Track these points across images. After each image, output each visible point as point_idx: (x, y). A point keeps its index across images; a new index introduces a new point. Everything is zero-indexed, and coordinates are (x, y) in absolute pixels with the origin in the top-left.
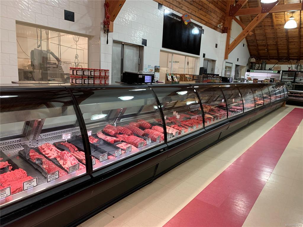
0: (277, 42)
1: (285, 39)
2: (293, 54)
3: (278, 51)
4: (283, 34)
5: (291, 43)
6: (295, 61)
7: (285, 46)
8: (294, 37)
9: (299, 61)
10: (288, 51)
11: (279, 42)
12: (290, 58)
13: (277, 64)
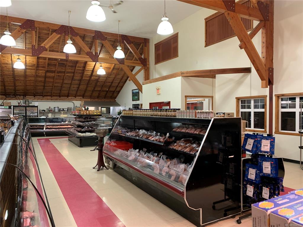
0: (3, 79)
1: (12, 76)
2: (19, 91)
3: (5, 88)
4: (9, 72)
5: (18, 81)
6: (22, 97)
7: (12, 83)
8: (20, 76)
9: (25, 97)
10: (15, 88)
11: (5, 79)
12: (17, 94)
13: (5, 99)
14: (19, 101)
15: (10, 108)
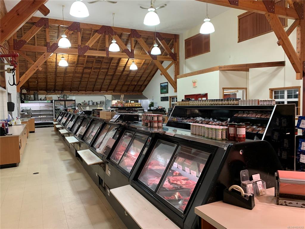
0: (47, 76)
1: (54, 73)
2: (58, 86)
3: (47, 83)
4: (52, 70)
5: (58, 77)
6: (60, 92)
7: (53, 79)
8: (61, 73)
9: (63, 92)
10: (55, 84)
11: (48, 76)
12: (56, 89)
13: (47, 94)
14: (58, 96)
15: (52, 102)
